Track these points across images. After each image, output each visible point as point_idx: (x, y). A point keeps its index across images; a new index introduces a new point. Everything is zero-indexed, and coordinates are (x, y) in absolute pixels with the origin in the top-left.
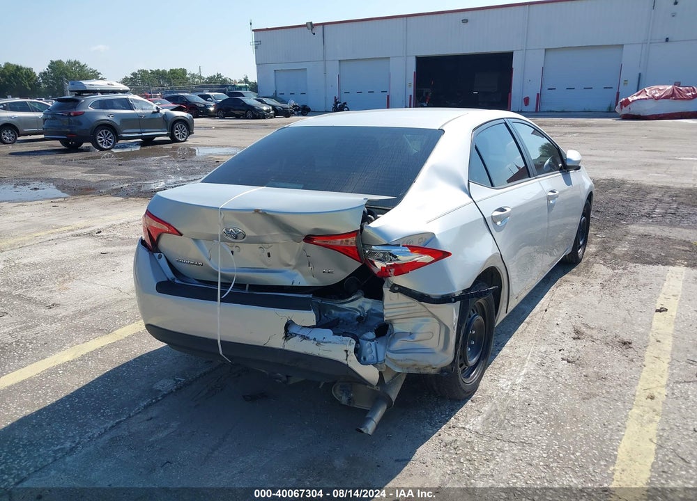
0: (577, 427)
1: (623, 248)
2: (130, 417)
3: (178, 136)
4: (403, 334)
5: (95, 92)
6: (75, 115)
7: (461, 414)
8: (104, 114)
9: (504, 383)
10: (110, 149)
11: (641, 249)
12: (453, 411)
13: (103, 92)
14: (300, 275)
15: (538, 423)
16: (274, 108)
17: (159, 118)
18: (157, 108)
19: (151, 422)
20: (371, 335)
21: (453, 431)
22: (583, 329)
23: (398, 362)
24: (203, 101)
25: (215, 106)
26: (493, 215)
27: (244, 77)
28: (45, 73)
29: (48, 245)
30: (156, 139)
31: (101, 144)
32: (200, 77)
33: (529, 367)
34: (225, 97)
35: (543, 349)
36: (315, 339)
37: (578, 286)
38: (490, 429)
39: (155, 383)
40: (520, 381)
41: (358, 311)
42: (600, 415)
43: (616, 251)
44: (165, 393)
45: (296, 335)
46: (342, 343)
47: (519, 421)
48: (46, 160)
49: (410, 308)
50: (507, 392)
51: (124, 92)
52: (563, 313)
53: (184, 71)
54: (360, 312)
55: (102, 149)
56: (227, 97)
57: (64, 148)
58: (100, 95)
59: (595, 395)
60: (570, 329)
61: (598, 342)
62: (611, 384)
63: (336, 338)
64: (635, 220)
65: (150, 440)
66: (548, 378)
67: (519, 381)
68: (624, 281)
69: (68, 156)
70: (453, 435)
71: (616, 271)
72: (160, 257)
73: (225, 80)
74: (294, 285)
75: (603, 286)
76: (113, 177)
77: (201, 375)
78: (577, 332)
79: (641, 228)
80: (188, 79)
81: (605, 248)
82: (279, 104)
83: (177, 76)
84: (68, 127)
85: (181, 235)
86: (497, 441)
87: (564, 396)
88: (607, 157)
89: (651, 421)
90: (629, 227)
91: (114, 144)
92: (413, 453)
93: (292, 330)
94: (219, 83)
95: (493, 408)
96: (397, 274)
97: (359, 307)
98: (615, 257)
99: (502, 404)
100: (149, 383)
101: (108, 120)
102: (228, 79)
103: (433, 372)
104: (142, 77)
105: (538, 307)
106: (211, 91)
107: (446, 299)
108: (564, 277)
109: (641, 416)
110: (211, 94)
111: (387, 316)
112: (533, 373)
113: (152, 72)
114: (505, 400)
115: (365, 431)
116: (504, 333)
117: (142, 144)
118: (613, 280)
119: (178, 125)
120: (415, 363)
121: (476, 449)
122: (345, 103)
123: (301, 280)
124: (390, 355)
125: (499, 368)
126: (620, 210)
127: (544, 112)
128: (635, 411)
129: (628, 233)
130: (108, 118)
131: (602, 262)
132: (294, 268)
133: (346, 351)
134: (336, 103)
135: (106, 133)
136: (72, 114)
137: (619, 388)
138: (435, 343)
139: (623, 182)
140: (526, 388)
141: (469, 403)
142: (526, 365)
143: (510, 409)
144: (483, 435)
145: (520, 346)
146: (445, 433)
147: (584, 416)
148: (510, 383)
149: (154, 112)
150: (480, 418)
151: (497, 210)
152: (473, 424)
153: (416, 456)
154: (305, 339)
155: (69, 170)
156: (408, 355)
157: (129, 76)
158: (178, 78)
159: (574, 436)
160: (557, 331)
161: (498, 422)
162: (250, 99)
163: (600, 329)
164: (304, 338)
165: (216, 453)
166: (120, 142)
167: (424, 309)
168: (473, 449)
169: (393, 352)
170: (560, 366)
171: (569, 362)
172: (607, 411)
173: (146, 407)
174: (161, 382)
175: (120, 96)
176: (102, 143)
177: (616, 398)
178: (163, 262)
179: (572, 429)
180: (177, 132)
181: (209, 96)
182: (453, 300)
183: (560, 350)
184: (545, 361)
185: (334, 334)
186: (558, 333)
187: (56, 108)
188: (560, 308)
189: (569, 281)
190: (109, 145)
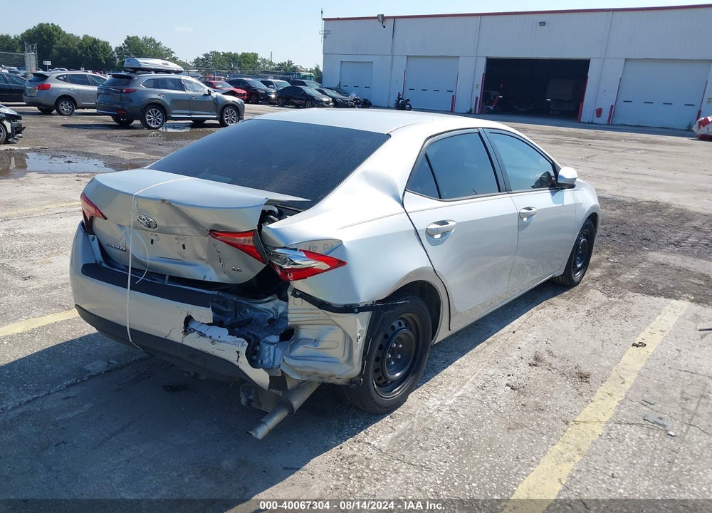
0: (488, 457)
1: (631, 275)
2: (49, 394)
3: (227, 120)
4: (307, 341)
5: (148, 70)
6: (126, 92)
7: (373, 429)
8: (156, 93)
9: (432, 403)
10: (158, 128)
11: (650, 278)
12: (367, 424)
13: (157, 71)
14: (213, 269)
15: (448, 448)
16: (334, 100)
17: (210, 101)
18: (208, 91)
19: (66, 402)
20: (275, 339)
21: (357, 446)
22: (546, 356)
23: (296, 368)
24: (265, 87)
25: (276, 93)
26: (429, 227)
27: (316, 66)
28: (121, 48)
29: (52, 218)
30: (207, 122)
31: (149, 123)
32: (271, 63)
33: (468, 388)
34: (287, 84)
35: (491, 372)
36: (210, 337)
37: (562, 310)
38: (396, 448)
39: (88, 363)
40: (451, 402)
41: (271, 312)
42: (518, 447)
43: (621, 279)
44: (93, 374)
45: (195, 330)
46: (235, 343)
47: (430, 443)
48: (93, 135)
49: (314, 315)
50: (431, 411)
51: (177, 72)
52: (530, 337)
53: (255, 56)
54: (273, 313)
55: (150, 128)
56: (289, 85)
57: (115, 123)
58: (153, 74)
59: (523, 426)
60: (531, 355)
61: (554, 371)
62: (546, 416)
63: (231, 338)
64: (659, 248)
65: (57, 419)
66: (482, 403)
67: (449, 402)
68: (615, 310)
69: (115, 132)
70: (355, 449)
71: (610, 299)
72: (93, 239)
73: (295, 68)
74: (206, 280)
75: (589, 313)
76: (147, 156)
77: (135, 361)
78: (537, 358)
79: (662, 256)
80: (259, 64)
81: (611, 273)
82: (340, 96)
83: (247, 61)
84: (119, 104)
85: (106, 219)
86: (396, 462)
87: (489, 424)
88: (661, 177)
89: (569, 460)
90: (650, 253)
91: (162, 124)
92: (305, 463)
93: (192, 326)
94: (288, 71)
95: (409, 427)
96: (296, 278)
97: (273, 308)
98: (618, 284)
99: (420, 423)
100: (83, 362)
101: (159, 99)
102: (299, 67)
103: (339, 382)
104: (214, 58)
105: (507, 328)
106: (275, 78)
107: (349, 309)
108: (550, 301)
109: (562, 453)
110: (273, 81)
111: (291, 320)
112: (469, 395)
113: (224, 55)
114: (425, 420)
115: (254, 435)
116: (459, 350)
117: (192, 126)
118: (603, 308)
119: (228, 110)
120: (317, 371)
121: (371, 467)
122: (408, 100)
123: (212, 276)
124: (288, 361)
125: (436, 386)
126: (649, 234)
127: (617, 125)
128: (558, 447)
129: (644, 260)
130: (159, 97)
131: (600, 288)
132: (207, 263)
133: (238, 352)
134: (399, 99)
135: (156, 112)
136: (124, 91)
137: (553, 421)
138: (338, 353)
139: (667, 206)
140: (453, 410)
141: (387, 419)
142: (465, 387)
143: (425, 431)
144: (385, 454)
145: (468, 366)
146: (348, 447)
147: (500, 446)
148: (439, 403)
149: (205, 95)
150: (390, 436)
151: (437, 223)
152: (381, 441)
153: (307, 466)
154: (201, 336)
155: (109, 146)
156: (308, 362)
157: (201, 57)
158: (249, 63)
159: (479, 466)
160: (515, 355)
161: (405, 442)
162: (312, 89)
163: (562, 359)
164: (202, 334)
165: (114, 438)
166: (169, 122)
167: (327, 317)
168: (368, 467)
169: (292, 358)
170: (501, 392)
171: (512, 389)
172: (527, 444)
173: (68, 386)
174: (94, 364)
175: (173, 76)
176: (150, 121)
177: (544, 431)
178: (95, 244)
179: (481, 458)
180: (227, 117)
181: (271, 83)
182: (356, 310)
183: (509, 376)
184: (487, 385)
185: (230, 334)
186: (515, 357)
187: (111, 83)
188: (531, 332)
189: (555, 304)
190: (157, 124)
